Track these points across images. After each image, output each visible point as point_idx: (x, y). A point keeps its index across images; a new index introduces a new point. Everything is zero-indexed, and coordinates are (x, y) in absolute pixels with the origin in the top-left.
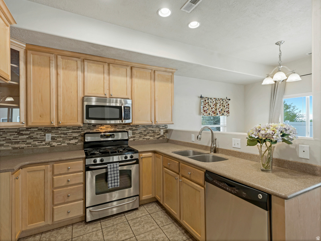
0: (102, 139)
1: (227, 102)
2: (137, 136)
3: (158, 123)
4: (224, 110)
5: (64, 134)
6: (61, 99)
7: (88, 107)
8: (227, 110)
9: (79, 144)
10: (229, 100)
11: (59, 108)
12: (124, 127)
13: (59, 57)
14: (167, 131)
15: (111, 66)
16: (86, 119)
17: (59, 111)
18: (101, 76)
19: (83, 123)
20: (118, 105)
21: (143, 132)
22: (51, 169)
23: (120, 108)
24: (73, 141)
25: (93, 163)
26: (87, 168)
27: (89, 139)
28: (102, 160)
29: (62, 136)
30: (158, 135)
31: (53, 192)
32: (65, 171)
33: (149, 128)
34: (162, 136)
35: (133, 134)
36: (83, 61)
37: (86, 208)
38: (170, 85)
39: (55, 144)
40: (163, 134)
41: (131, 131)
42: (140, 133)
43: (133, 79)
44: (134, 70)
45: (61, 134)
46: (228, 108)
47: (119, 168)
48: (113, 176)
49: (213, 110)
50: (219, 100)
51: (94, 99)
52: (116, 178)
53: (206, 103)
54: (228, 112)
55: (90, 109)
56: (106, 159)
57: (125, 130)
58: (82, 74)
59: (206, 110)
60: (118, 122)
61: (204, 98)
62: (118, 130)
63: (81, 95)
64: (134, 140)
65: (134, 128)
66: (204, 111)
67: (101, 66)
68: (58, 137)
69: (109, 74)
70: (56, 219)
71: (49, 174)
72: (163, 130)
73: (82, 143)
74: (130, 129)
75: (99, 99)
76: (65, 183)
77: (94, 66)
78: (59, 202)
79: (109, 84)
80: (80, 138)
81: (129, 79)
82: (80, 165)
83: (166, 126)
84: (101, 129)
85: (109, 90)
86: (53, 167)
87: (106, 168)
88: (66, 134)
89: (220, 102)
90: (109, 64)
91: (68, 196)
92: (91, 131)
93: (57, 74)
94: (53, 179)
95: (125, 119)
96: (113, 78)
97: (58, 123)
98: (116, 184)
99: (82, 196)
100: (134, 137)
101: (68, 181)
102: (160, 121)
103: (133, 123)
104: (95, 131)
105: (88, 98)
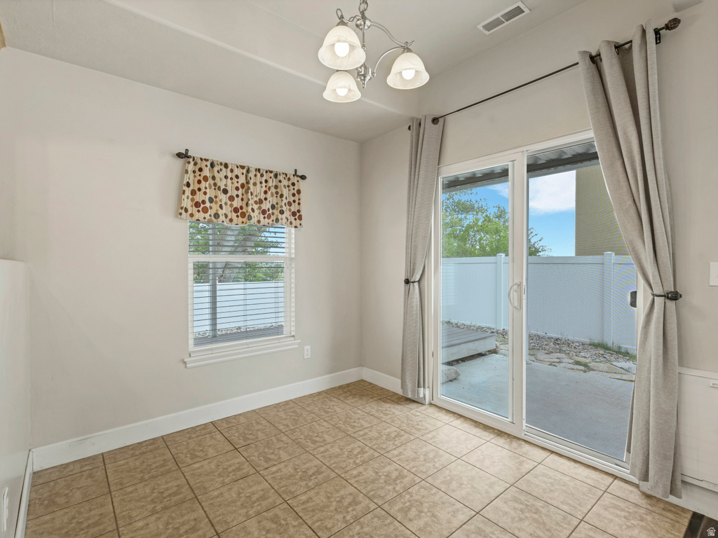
1: (293, 184)
4: (281, 207)
8: (294, 207)
10: (303, 177)
46: (297, 201)
49: (237, 203)
50: (262, 175)
53: (201, 178)
54: (297, 215)
59: (204, 202)
61: (191, 160)
66: (197, 204)
89: (266, 181)
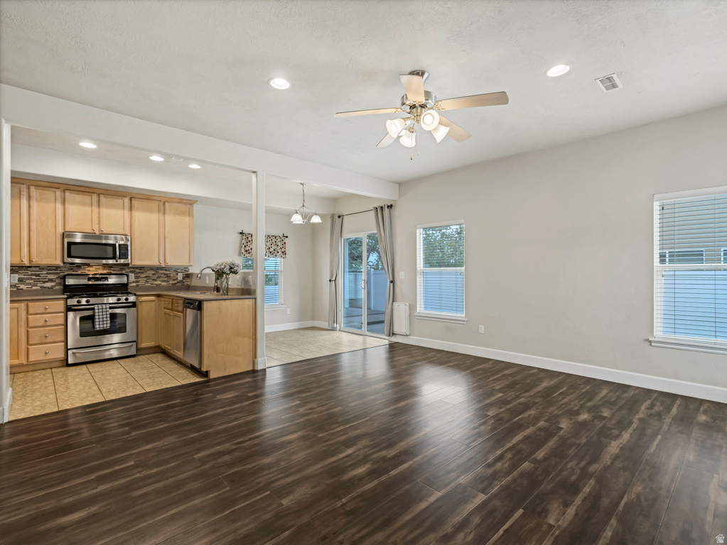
0: (90, 283)
1: (283, 240)
2: (142, 282)
3: (169, 264)
4: (278, 250)
5: (36, 275)
6: (34, 235)
7: (70, 244)
8: (283, 250)
9: (57, 287)
10: (287, 237)
11: (32, 245)
12: (122, 269)
13: (32, 188)
14: (188, 276)
15: (102, 197)
16: (68, 257)
17: (32, 249)
18: (88, 209)
19: (64, 263)
20: (111, 242)
21: (151, 275)
22: (26, 308)
23: (114, 246)
24: (49, 285)
25: (76, 303)
26: (69, 309)
27: (70, 281)
28: (87, 301)
29: (34, 277)
30: (174, 280)
31: (28, 331)
32: (42, 310)
33: (160, 272)
34: (180, 282)
35: (136, 277)
36: (64, 191)
37: (67, 350)
38: (187, 219)
39: (23, 287)
40: (181, 279)
41: (133, 275)
42: (146, 277)
43: (133, 212)
44: (133, 201)
45: (32, 275)
46: (284, 247)
47: (111, 311)
48: (101, 317)
51: (79, 235)
52: (105, 319)
53: (248, 241)
54: (284, 253)
55: (72, 246)
56: (92, 300)
57: (124, 272)
58: (62, 207)
60: (111, 262)
61: (244, 235)
62: (113, 272)
63: (60, 230)
64: (137, 286)
65: (138, 271)
66: (246, 251)
67: (89, 197)
68: (28, 279)
69: (99, 206)
70: (32, 358)
71: (23, 314)
72: (181, 274)
73: (62, 287)
74: (131, 272)
75: (86, 235)
76: (42, 323)
77: (78, 197)
78: (35, 342)
79: (99, 218)
80: (58, 281)
81: (127, 212)
82: (60, 305)
83: (186, 269)
84: (89, 270)
85: (99, 224)
86: (27, 306)
87: (93, 309)
88: (38, 275)
90: (99, 195)
91: (46, 337)
92: (74, 273)
93: (29, 206)
94: (27, 318)
95: (120, 258)
96: (104, 211)
97: (30, 261)
98: (105, 325)
99: (62, 338)
100: (138, 282)
101: (46, 321)
102: (172, 261)
103: (133, 264)
104: (79, 272)
105: (70, 234)
